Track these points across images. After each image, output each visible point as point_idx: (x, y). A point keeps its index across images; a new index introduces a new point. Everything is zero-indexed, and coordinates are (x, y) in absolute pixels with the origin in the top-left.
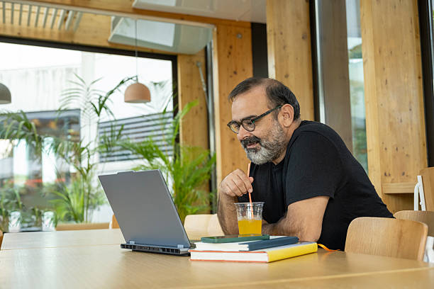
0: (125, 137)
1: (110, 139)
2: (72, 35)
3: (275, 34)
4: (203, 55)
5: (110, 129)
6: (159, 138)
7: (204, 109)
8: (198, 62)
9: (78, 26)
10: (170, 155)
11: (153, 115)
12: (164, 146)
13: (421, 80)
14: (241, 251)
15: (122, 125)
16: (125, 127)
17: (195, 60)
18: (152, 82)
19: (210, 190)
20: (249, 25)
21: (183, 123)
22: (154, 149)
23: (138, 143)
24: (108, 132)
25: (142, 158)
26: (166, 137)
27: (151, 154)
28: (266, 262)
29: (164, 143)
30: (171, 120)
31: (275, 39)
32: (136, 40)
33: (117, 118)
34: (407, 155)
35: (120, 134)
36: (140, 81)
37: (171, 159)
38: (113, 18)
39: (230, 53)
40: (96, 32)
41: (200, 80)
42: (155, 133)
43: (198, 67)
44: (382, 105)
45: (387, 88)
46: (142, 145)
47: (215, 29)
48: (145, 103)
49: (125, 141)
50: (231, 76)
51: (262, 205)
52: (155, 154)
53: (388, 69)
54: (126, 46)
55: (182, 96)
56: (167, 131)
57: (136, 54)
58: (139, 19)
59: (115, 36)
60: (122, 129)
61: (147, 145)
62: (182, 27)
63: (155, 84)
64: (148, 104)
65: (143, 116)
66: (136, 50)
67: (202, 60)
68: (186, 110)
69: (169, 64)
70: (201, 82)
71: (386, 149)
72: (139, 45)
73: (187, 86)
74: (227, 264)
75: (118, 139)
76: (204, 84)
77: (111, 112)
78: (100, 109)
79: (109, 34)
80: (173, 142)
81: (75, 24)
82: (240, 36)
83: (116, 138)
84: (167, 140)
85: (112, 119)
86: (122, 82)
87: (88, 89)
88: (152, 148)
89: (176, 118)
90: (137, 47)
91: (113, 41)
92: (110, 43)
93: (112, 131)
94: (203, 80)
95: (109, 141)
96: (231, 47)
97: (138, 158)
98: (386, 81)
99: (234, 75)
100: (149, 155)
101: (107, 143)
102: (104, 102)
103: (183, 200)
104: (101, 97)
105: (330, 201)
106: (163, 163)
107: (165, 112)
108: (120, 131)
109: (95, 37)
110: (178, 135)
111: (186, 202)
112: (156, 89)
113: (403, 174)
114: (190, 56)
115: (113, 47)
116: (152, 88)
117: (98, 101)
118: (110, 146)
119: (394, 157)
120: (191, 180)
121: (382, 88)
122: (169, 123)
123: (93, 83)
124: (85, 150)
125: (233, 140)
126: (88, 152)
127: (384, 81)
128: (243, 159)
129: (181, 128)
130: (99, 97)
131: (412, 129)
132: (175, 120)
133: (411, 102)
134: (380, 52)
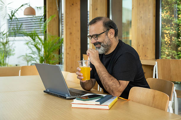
0: (23, 28)
1: (16, 29)
5: (16, 24)
6: (38, 30)
7: (58, 18)
13: (155, 17)
14: (96, 105)
15: (22, 23)
18: (36, 7)
19: (59, 54)
21: (48, 25)
24: (15, 25)
28: (108, 109)
34: (148, 48)
35: (21, 27)
36: (31, 6)
41: (56, 5)
42: (37, 27)
44: (139, 27)
45: (141, 20)
50: (71, 6)
53: (142, 12)
55: (48, 12)
56: (42, 27)
60: (22, 25)
63: (38, 8)
68: (50, 19)
70: (57, 7)
71: (139, 46)
73: (50, 8)
76: (58, 7)
78: (12, 17)
80: (45, 33)
83: (19, 28)
86: (22, 5)
87: (6, 7)
89: (46, 22)
93: (17, 25)
94: (57, 6)
99: (72, 6)
100: (33, 38)
102: (14, 13)
103: (49, 58)
106: (40, 41)
107: (42, 18)
110: (46, 30)
111: (50, 59)
113: (146, 56)
117: (11, 13)
119: (142, 49)
120: (52, 50)
121: (139, 20)
122: (42, 23)
123: (8, 4)
124: (5, 35)
125: (71, 33)
126: (7, 35)
127: (140, 18)
128: (75, 42)
129: (47, 26)
130: (11, 11)
131: (150, 37)
132: (45, 23)
133: (150, 27)
134: (139, 5)
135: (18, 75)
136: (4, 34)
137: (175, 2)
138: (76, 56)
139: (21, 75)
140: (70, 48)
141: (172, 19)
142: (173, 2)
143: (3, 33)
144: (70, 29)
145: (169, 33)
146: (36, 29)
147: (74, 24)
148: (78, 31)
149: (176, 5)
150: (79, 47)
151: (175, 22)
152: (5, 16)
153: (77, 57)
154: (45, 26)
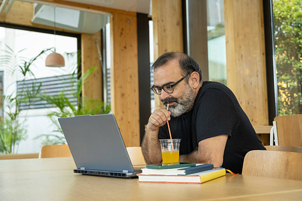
0: (42, 91)
1: (32, 92)
2: (4, 16)
3: (158, 21)
4: (100, 34)
5: (31, 85)
7: (100, 73)
8: (96, 39)
9: (9, 10)
10: (76, 105)
11: (64, 76)
12: (72, 98)
13: (265, 56)
14: (179, 175)
15: (41, 83)
16: (43, 84)
17: (94, 37)
18: (65, 52)
20: (136, 14)
21: (85, 84)
22: (65, 100)
23: (54, 96)
24: (30, 87)
25: (55, 107)
26: (73, 92)
27: (62, 104)
28: (199, 183)
29: (72, 96)
30: (76, 80)
31: (158, 24)
32: (55, 23)
33: (37, 78)
35: (39, 89)
36: (57, 52)
37: (77, 108)
38: (35, 5)
39: (122, 34)
40: (22, 15)
41: (98, 52)
42: (66, 89)
43: (96, 43)
44: (239, 72)
45: (242, 60)
46: (56, 97)
47: (112, 16)
48: (59, 67)
49: (42, 94)
50: (122, 50)
51: (180, 141)
52: (65, 104)
53: (243, 47)
54: (44, 26)
55: (84, 63)
56: (74, 88)
57: (55, 32)
58: (58, 6)
59: (37, 19)
60: (41, 86)
61: (60, 97)
62: (85, 13)
63: (68, 54)
64: (62, 68)
65: (56, 77)
66: (54, 29)
67: (99, 38)
68: (88, 74)
69: (75, 40)
70: (98, 54)
71: (241, 103)
72: (57, 26)
73: (88, 57)
74: (169, 185)
75: (37, 92)
76: (100, 55)
77: (32, 73)
78: (26, 71)
79: (32, 16)
80: (79, 97)
81: (7, 8)
82: (129, 22)
83: (36, 92)
84: (73, 94)
85: (33, 78)
86: (43, 52)
87: (15, 57)
88: (63, 100)
89: (80, 78)
90: (55, 28)
91: (36, 22)
92: (33, 23)
93: (33, 87)
94: (99, 52)
95: (31, 94)
96: (123, 29)
97: (53, 107)
98: (242, 56)
99: (124, 49)
100: (61, 105)
101: (30, 96)
102: (28, 67)
104: (26, 63)
105: (229, 138)
106: (71, 111)
107: (74, 74)
108: (39, 87)
109: (21, 19)
110: (81, 91)
112: (68, 57)
113: (252, 120)
114: (91, 35)
115: (35, 26)
116: (65, 57)
117: (24, 65)
118: (31, 97)
119: (247, 109)
121: (239, 60)
122: (75, 82)
123: (20, 51)
124: (14, 101)
125: (123, 95)
126: (17, 101)
127: (240, 56)
128: (130, 109)
129: (83, 86)
130: (24, 63)
131: (258, 89)
132: (79, 81)
133: (257, 71)
134: (238, 35)
135: (38, 158)
136: (13, 99)
137: (295, 34)
138: (133, 133)
139: (42, 157)
140: (122, 119)
141: (291, 62)
142: (292, 34)
143: (11, 98)
144: (121, 87)
145: (288, 88)
146: (65, 91)
147: (129, 79)
148: (135, 91)
149: (298, 38)
150: (137, 118)
151: (297, 68)
152: (14, 71)
153: (135, 134)
154: (79, 86)
